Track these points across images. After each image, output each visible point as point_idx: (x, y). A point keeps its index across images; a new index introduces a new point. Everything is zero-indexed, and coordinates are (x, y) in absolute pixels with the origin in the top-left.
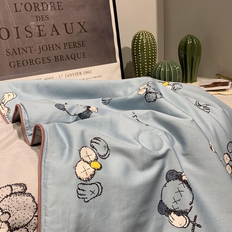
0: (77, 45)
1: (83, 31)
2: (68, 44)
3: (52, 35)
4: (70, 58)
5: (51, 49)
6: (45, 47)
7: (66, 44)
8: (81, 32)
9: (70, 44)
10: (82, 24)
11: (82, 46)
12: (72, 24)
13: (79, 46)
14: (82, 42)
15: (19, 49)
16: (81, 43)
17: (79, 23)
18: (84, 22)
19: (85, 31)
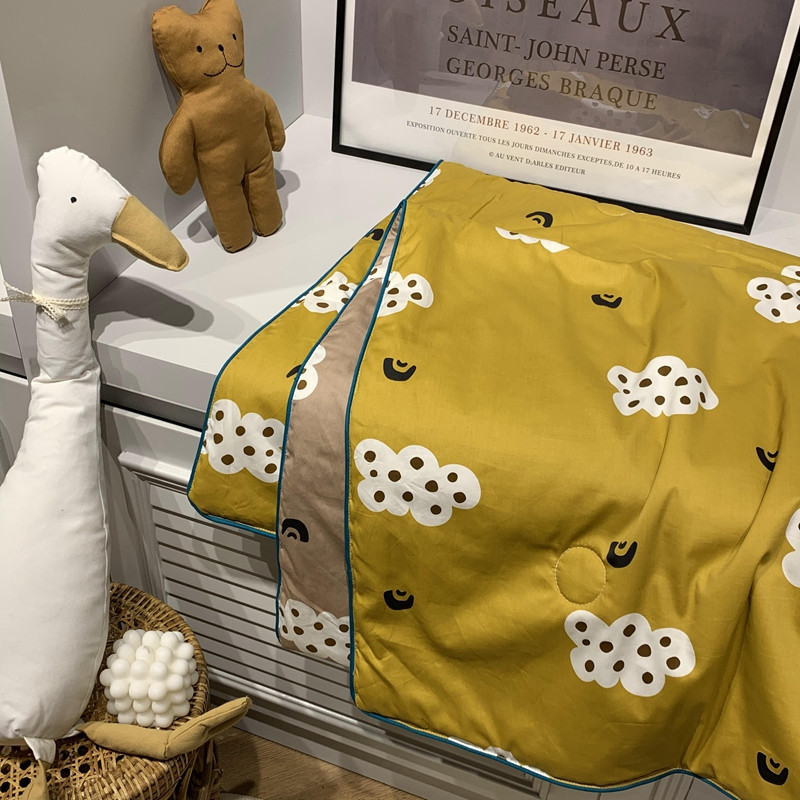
0: (639, 67)
1: (670, 34)
2: (611, 57)
3: (576, 20)
4: (605, 96)
5: (562, 56)
7: (604, 57)
8: (661, 36)
9: (617, 59)
10: (675, 14)
11: (652, 73)
12: (644, 5)
13: (644, 72)
14: (657, 63)
15: (480, 32)
16: (652, 68)
17: (668, 10)
18: (683, 12)
19: (678, 37)
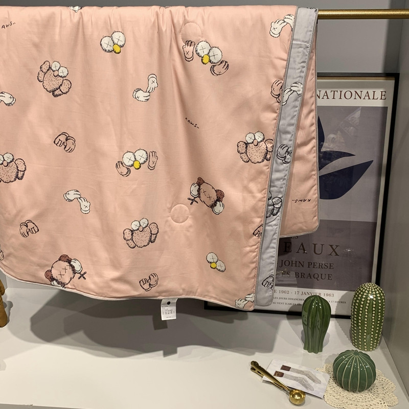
0: (323, 266)
1: (334, 254)
2: (313, 264)
3: (298, 252)
4: (312, 277)
5: (294, 265)
6: (287, 263)
7: (310, 264)
8: (330, 255)
9: (315, 264)
10: (334, 247)
11: (329, 267)
12: (322, 245)
13: (326, 267)
14: (330, 264)
16: (329, 266)
17: (331, 246)
18: (337, 246)
19: (337, 255)
